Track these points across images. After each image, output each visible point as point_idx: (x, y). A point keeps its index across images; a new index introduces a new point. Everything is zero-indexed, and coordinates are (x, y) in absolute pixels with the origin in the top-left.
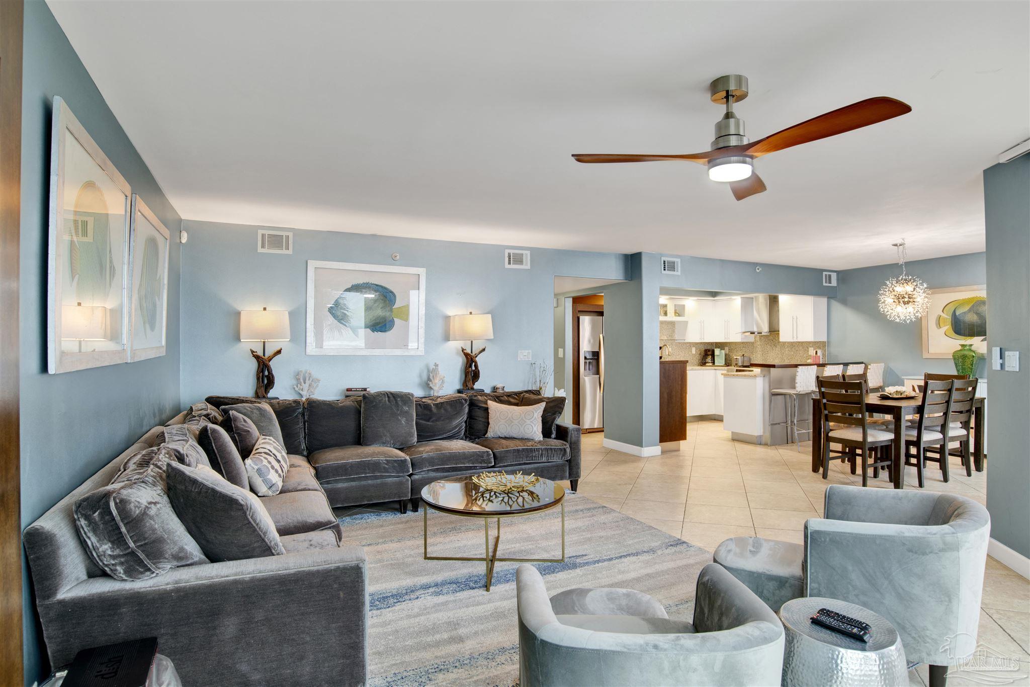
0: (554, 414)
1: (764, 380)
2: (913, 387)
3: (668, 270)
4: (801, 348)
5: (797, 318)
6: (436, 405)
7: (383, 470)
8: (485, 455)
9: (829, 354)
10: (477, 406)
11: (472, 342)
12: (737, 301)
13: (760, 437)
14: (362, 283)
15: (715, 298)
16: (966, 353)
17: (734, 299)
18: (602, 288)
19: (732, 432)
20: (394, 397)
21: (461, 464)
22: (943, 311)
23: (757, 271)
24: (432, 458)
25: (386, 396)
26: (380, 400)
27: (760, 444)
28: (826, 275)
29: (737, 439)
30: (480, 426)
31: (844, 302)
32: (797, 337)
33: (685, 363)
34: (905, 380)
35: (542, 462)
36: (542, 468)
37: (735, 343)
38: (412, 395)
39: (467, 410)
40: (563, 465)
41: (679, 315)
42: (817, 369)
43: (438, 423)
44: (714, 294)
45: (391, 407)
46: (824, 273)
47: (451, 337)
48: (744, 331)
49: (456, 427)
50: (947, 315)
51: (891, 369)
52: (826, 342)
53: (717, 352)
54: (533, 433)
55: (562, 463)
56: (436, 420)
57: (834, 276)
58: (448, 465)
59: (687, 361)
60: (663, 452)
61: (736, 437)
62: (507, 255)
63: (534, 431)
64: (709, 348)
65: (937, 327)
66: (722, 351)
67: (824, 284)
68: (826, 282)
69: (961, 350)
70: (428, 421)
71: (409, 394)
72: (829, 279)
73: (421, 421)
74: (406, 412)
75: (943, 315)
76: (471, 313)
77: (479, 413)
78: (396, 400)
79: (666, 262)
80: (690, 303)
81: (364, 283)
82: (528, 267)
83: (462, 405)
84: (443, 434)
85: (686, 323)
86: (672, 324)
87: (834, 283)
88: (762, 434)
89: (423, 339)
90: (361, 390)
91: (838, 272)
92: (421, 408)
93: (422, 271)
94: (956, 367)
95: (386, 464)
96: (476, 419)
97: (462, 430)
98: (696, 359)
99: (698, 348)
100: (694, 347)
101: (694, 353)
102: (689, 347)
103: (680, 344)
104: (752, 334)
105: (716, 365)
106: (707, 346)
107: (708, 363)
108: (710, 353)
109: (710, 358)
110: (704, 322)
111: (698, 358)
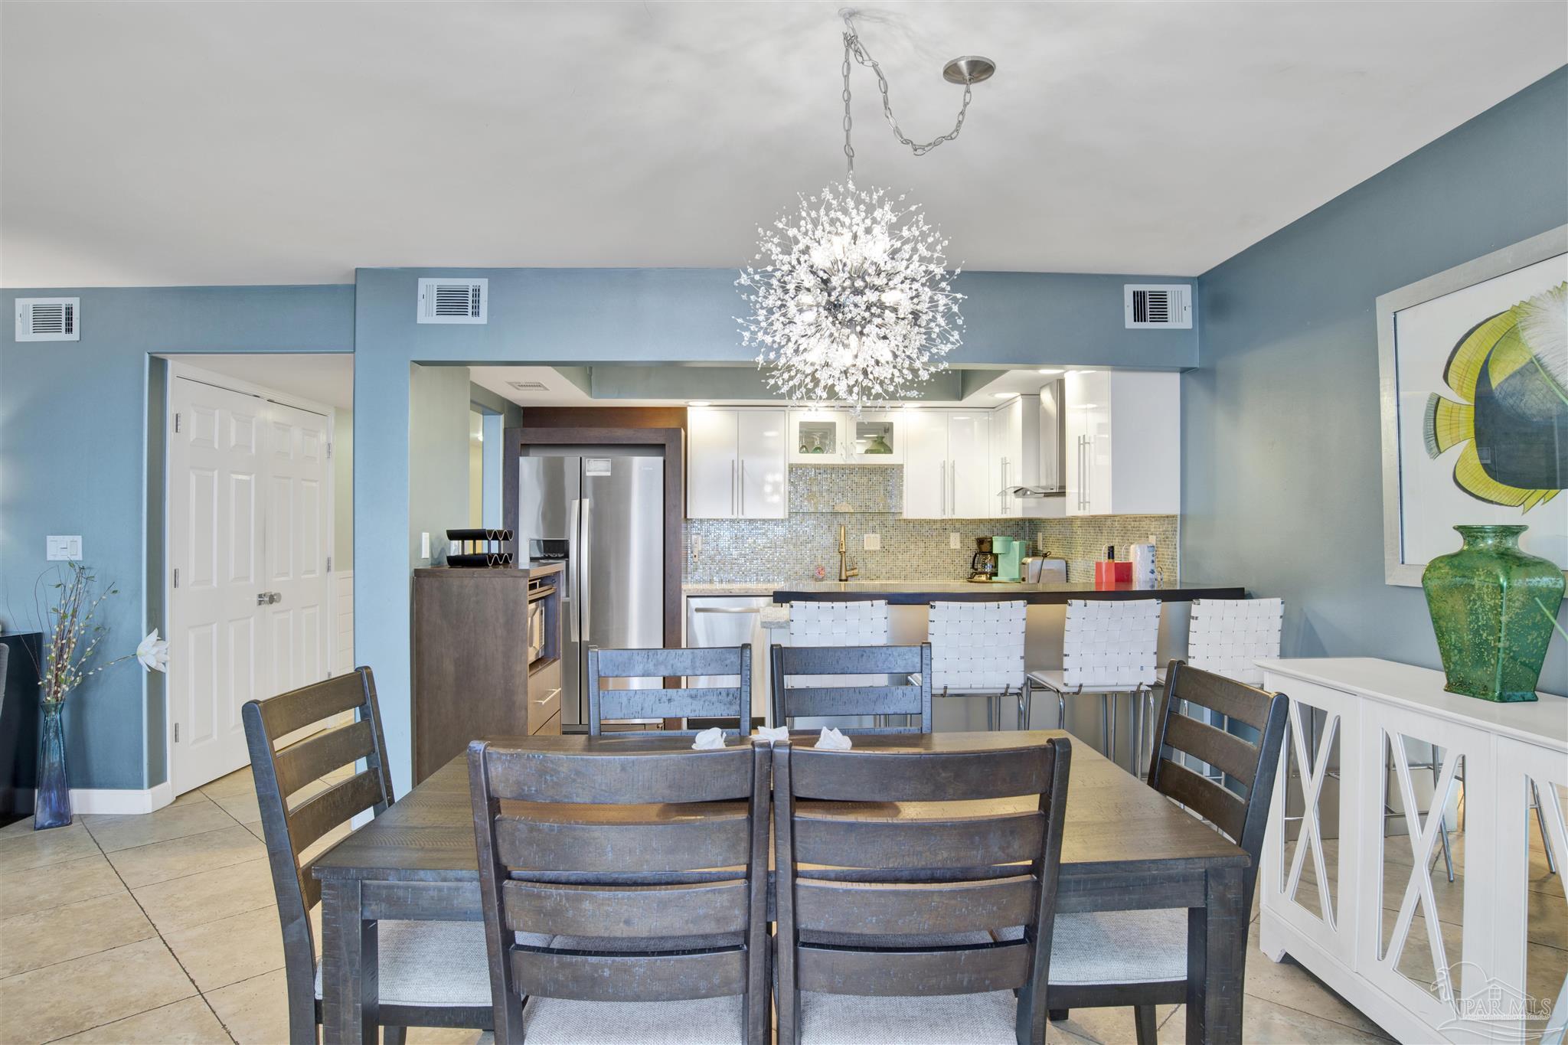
3: (442, 313)
17: (1013, 402)
22: (1445, 377)
28: (1138, 295)
32: (1086, 503)
46: (1131, 289)
50: (1460, 390)
52: (1177, 516)
53: (997, 545)
62: (19, 310)
65: (1429, 450)
66: (1014, 543)
67: (1131, 325)
68: (1139, 318)
75: (1448, 394)
79: (435, 292)
82: (75, 336)
87: (1180, 318)
98: (962, 562)
99: (970, 534)
100: (956, 530)
101: (958, 546)
102: (941, 531)
103: (912, 525)
104: (1047, 496)
105: (997, 579)
106: (995, 530)
107: (981, 573)
108: (986, 547)
109: (988, 561)
110: (953, 467)
111: (969, 560)
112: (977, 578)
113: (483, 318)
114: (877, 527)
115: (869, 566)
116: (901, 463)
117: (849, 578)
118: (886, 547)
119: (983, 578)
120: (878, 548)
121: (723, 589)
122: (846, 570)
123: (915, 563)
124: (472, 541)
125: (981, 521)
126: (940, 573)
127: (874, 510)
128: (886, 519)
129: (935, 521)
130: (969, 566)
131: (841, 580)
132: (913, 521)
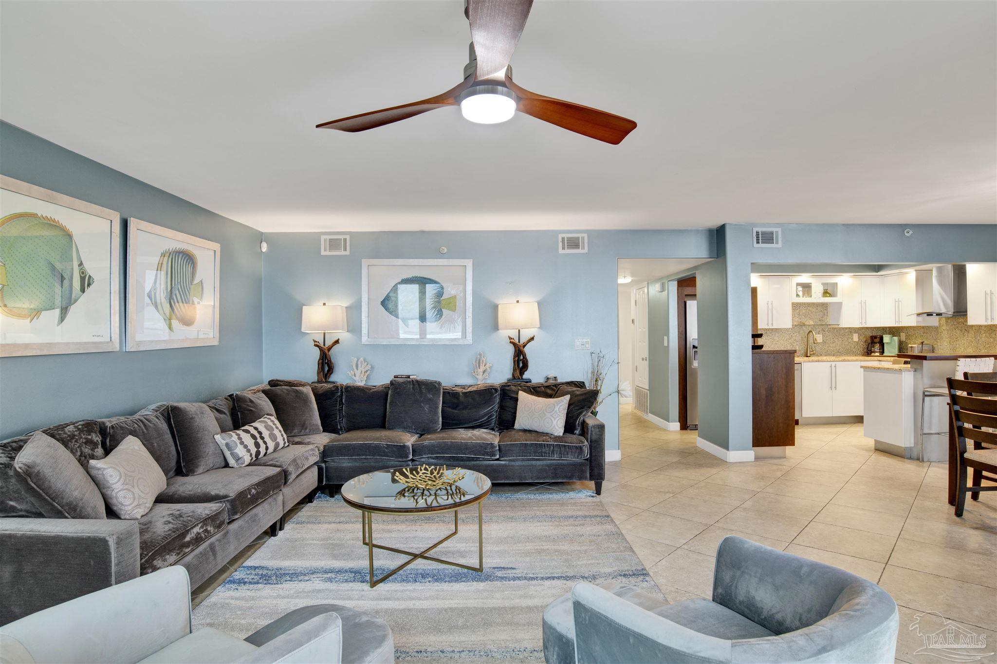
0: (582, 408)
1: (914, 375)
3: (762, 243)
5: (992, 294)
6: (465, 394)
7: (383, 454)
8: (489, 447)
10: (509, 396)
11: (519, 330)
12: (911, 275)
13: (910, 449)
14: (411, 277)
15: (879, 274)
17: (906, 273)
18: (696, 268)
19: (875, 440)
20: (419, 384)
21: (462, 454)
23: (907, 235)
24: (433, 446)
25: (412, 384)
26: (404, 387)
27: (911, 458)
29: (883, 449)
30: (507, 416)
32: (992, 319)
33: (792, 353)
35: (554, 460)
36: (556, 465)
37: (911, 327)
38: (439, 384)
39: (498, 400)
40: (581, 464)
41: (831, 296)
43: (464, 411)
44: (878, 268)
45: (414, 394)
47: (500, 326)
48: (921, 311)
49: (483, 417)
53: (886, 339)
54: (552, 427)
55: (581, 462)
56: (463, 409)
58: (448, 454)
59: (795, 351)
60: (757, 458)
61: (880, 447)
62: (560, 239)
63: (553, 425)
64: (874, 334)
66: (894, 338)
70: (455, 408)
71: (436, 382)
73: (448, 409)
74: (430, 399)
76: (518, 302)
77: (509, 403)
78: (420, 388)
79: (760, 234)
80: (844, 281)
81: (413, 277)
82: (586, 250)
83: (492, 394)
84: (470, 422)
85: (840, 304)
88: (913, 445)
89: (471, 329)
90: (405, 377)
92: (450, 395)
93: (469, 263)
95: (386, 448)
96: (506, 410)
97: (493, 419)
98: (859, 347)
99: (862, 334)
100: (855, 333)
101: (857, 340)
102: (849, 333)
103: (836, 330)
104: (929, 316)
105: (884, 354)
106: (873, 332)
107: (875, 352)
108: (877, 340)
109: (877, 346)
110: (865, 303)
111: (862, 346)
112: (873, 354)
113: (780, 245)
114: (822, 331)
115: (818, 349)
116: (840, 301)
117: (811, 356)
118: (825, 341)
119: (877, 354)
120: (821, 341)
122: (810, 352)
123: (839, 348)
125: (867, 328)
126: (848, 352)
127: (819, 323)
128: (824, 327)
129: (846, 328)
130: (862, 349)
131: (807, 356)
132: (837, 328)
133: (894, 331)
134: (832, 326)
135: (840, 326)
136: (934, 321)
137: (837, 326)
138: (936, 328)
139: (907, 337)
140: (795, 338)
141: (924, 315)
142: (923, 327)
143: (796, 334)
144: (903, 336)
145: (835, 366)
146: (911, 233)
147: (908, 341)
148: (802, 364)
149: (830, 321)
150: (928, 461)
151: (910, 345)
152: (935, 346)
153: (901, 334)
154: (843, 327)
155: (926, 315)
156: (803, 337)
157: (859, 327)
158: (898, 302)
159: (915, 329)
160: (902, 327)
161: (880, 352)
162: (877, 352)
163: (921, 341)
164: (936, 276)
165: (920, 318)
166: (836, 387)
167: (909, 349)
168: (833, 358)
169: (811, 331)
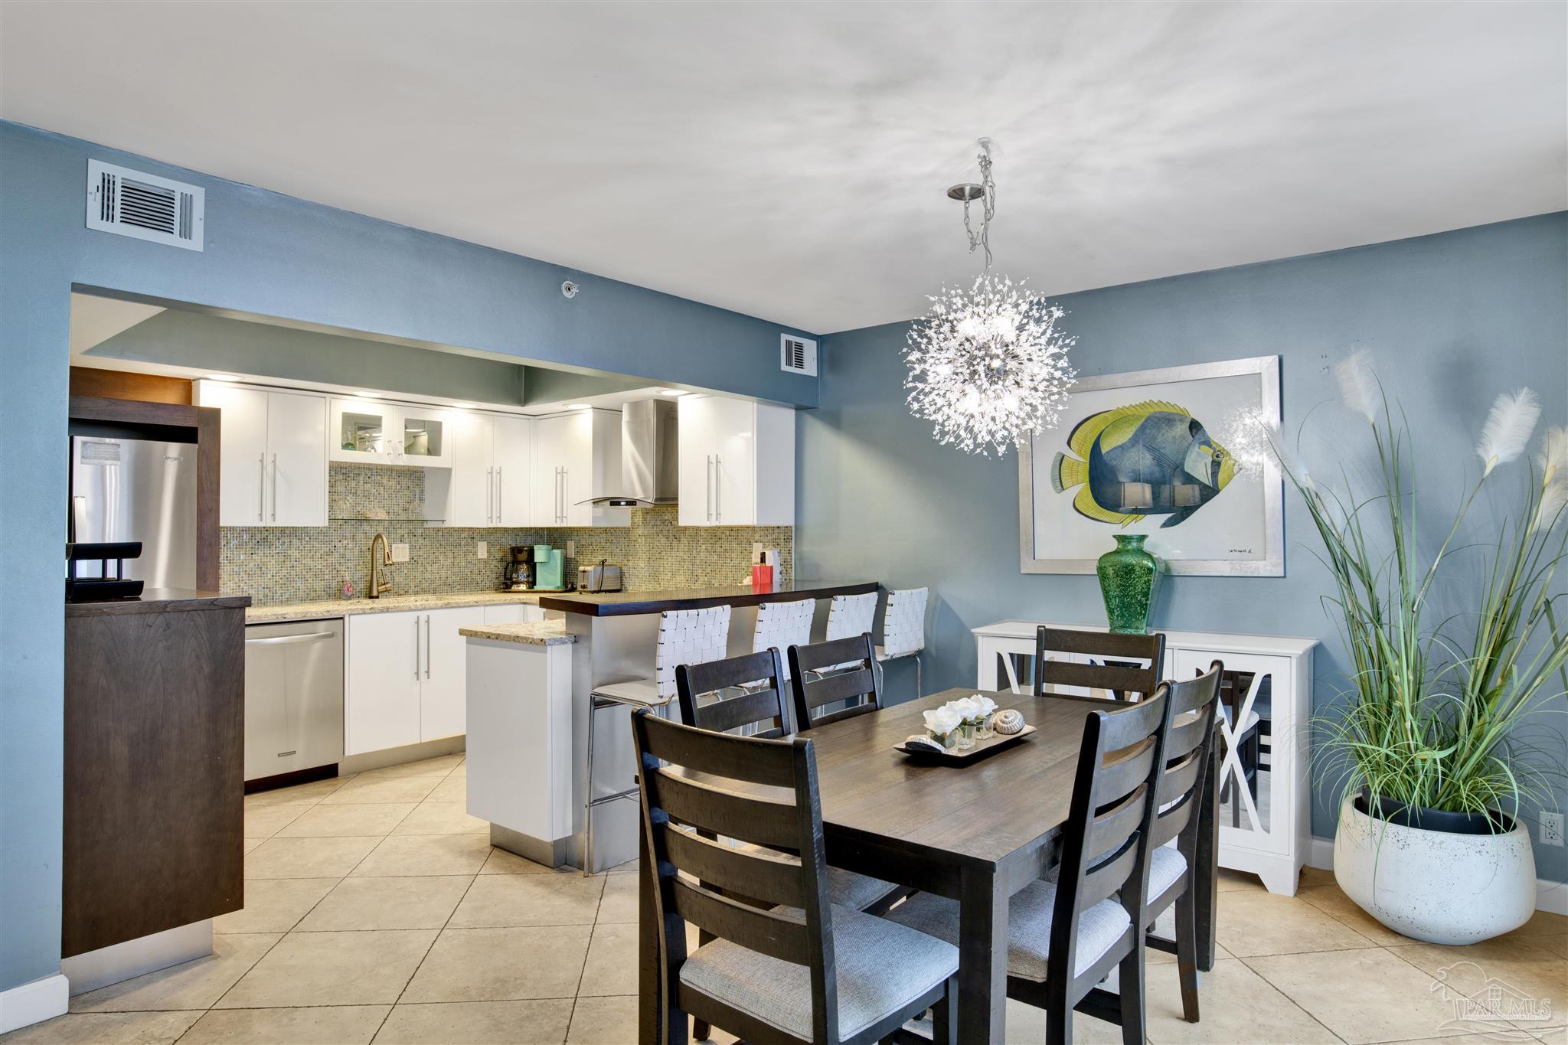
2: (1000, 657)
3: (127, 219)
4: (734, 545)
5: (718, 462)
9: (800, 558)
13: (565, 842)
15: (531, 408)
16: (1131, 560)
17: (576, 412)
19: (492, 823)
22: (1069, 443)
23: (567, 296)
27: (565, 866)
28: (789, 343)
29: (508, 845)
31: (834, 420)
32: (718, 514)
34: (980, 639)
37: (583, 529)
42: (732, 614)
46: (784, 337)
48: (600, 496)
50: (1079, 453)
51: (943, 601)
52: (791, 527)
53: (540, 554)
57: (810, 349)
61: (500, 840)
64: (520, 542)
65: (1055, 487)
66: (555, 551)
67: (784, 367)
68: (789, 363)
69: (1117, 552)
72: (796, 355)
75: (1071, 454)
79: (115, 185)
80: (455, 418)
85: (447, 472)
86: (416, 475)
87: (810, 368)
91: (821, 340)
94: (1107, 602)
98: (488, 573)
99: (496, 543)
100: (482, 539)
101: (485, 556)
102: (469, 540)
103: (440, 533)
104: (614, 505)
105: (537, 588)
106: (518, 538)
107: (518, 583)
108: (523, 556)
109: (524, 569)
110: (500, 473)
111: (496, 569)
112: (514, 588)
113: (196, 243)
114: (406, 536)
115: (397, 579)
116: (448, 466)
117: (380, 595)
118: (415, 558)
119: (523, 587)
120: (407, 559)
121: (275, 615)
122: (378, 586)
123: (444, 575)
124: (101, 561)
125: (506, 530)
126: (468, 585)
127: (403, 516)
128: (414, 527)
129: (463, 529)
130: (494, 576)
131: (371, 597)
132: (443, 529)
133: (555, 537)
134: (430, 525)
135: (447, 525)
136: (622, 517)
137: (440, 525)
138: (627, 531)
139: (580, 550)
140: (342, 552)
141: (603, 503)
142: (606, 530)
143: (345, 542)
144: (571, 545)
145: (428, 622)
146: (575, 290)
147: (580, 559)
148: (346, 619)
149: (428, 511)
150: (602, 870)
151: (581, 568)
152: (625, 569)
153: (569, 543)
154: (453, 526)
155: (609, 503)
156: (365, 548)
157: (485, 526)
158: (561, 473)
159: (592, 533)
160: (570, 528)
161: (528, 582)
162: (522, 583)
163: (601, 558)
164: (628, 422)
165: (599, 510)
166: (428, 672)
167: (580, 575)
168: (432, 600)
169: (379, 536)
